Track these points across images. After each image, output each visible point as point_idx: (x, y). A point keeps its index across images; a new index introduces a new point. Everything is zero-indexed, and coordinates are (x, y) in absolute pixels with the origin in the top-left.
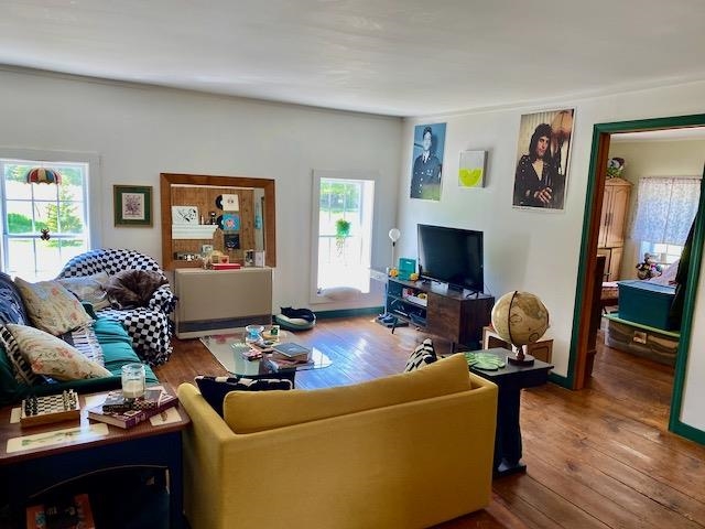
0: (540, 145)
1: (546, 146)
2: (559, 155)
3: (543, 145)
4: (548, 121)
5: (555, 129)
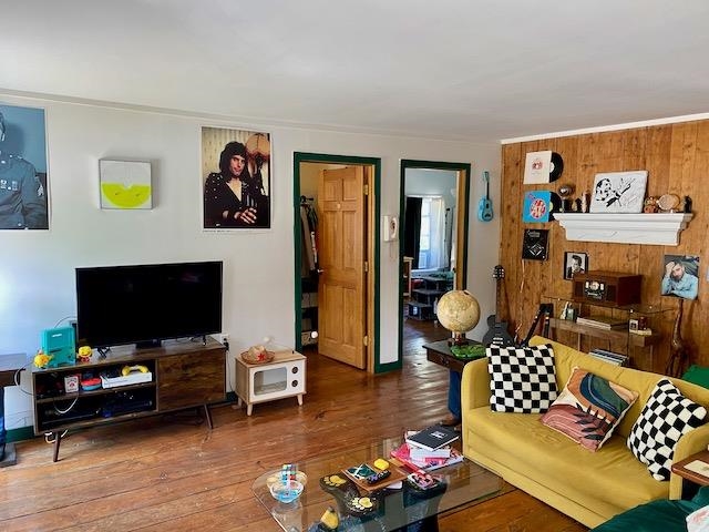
2: (258, 176)
3: (237, 164)
4: (240, 140)
5: (251, 149)
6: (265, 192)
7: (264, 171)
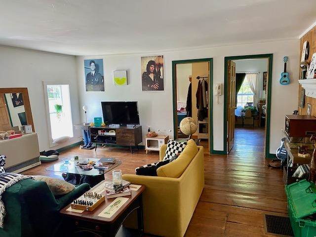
0: (151, 68)
1: (154, 68)
2: (159, 72)
3: (152, 68)
4: (153, 59)
5: (157, 62)
6: (161, 77)
7: (161, 70)
